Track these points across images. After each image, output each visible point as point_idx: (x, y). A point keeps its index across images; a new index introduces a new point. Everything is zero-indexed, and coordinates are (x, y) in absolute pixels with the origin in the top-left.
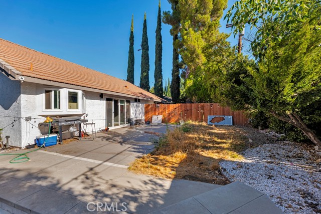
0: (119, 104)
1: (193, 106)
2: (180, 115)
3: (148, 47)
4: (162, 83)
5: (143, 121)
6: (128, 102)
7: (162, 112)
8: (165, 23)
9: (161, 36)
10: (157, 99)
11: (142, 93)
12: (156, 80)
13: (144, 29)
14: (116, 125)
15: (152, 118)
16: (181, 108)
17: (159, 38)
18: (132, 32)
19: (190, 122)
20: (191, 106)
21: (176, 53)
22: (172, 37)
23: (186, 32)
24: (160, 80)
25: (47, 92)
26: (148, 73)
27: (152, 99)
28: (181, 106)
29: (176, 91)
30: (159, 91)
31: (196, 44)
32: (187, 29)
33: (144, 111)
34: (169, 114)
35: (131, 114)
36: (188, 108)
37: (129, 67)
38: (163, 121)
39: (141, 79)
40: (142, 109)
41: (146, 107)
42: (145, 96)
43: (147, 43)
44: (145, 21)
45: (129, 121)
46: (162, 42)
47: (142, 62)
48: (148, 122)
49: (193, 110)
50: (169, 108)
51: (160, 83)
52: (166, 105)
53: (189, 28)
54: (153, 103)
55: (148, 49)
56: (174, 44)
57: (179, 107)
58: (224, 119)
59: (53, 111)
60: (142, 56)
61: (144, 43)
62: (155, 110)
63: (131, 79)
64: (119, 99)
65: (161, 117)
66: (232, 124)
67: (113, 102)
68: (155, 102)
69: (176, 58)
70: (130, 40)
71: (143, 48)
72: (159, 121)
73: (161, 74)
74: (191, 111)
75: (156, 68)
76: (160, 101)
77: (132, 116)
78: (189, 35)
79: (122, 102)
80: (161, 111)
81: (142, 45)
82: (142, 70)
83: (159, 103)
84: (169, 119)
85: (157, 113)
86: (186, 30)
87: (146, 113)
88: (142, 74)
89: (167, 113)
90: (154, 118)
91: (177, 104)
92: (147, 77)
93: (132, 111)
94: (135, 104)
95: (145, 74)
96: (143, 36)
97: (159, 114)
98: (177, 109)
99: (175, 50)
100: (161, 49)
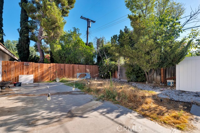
1: (66, 66)
7: (33, 71)
15: (17, 78)
16: (56, 68)
20: (65, 66)
34: (43, 73)
36: (62, 68)
38: (35, 80)
49: (66, 69)
57: (53, 66)
58: (86, 75)
74: (65, 70)
80: (31, 70)
85: (26, 72)
87: (6, 72)
89: (39, 71)
90: (22, 77)
91: (52, 64)
97: (28, 74)
98: (51, 68)
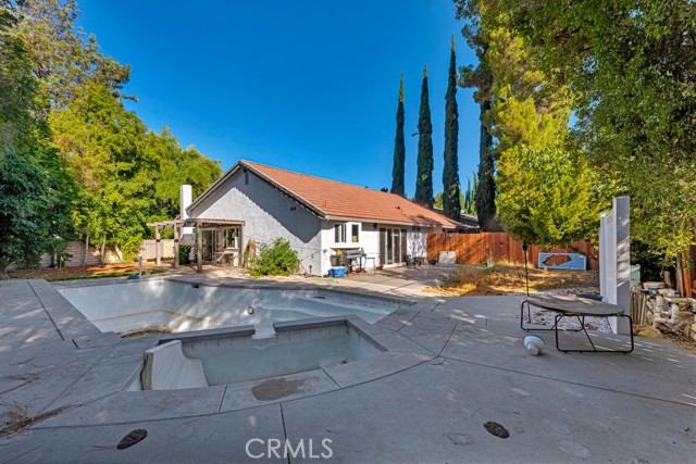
0: (393, 235)
2: (488, 251)
3: (430, 127)
4: (458, 191)
5: (426, 261)
6: (404, 231)
7: (456, 246)
8: (463, 86)
9: (456, 105)
10: (448, 224)
11: (422, 217)
12: (446, 187)
13: (422, 95)
14: (390, 263)
15: (438, 255)
16: (490, 241)
17: (452, 109)
18: (401, 104)
19: (505, 263)
21: (487, 133)
22: (479, 105)
23: (502, 104)
24: (454, 186)
25: (337, 226)
26: (430, 175)
27: (439, 224)
28: (490, 236)
29: (487, 206)
30: (452, 207)
31: (523, 125)
32: (505, 98)
33: (425, 244)
34: (469, 250)
35: (408, 249)
36: (502, 241)
37: (395, 166)
38: (458, 260)
39: (418, 186)
40: (423, 241)
41: (430, 238)
42: (428, 220)
43: (429, 120)
44: (425, 81)
45: (405, 258)
46: (457, 115)
47: (419, 155)
48: (433, 261)
50: (468, 239)
51: (454, 192)
52: (463, 235)
53: (508, 97)
54: (441, 232)
55: (430, 131)
56: (482, 118)
57: (485, 238)
58: (569, 259)
59: (341, 245)
60: (420, 146)
61: (423, 122)
62: (444, 243)
63: (398, 188)
64: (393, 228)
65: (452, 255)
66: (585, 268)
67: (386, 233)
68: (444, 230)
69: (486, 141)
70: (398, 118)
71: (421, 131)
72: (452, 260)
73: (456, 175)
75: (446, 165)
76: (454, 227)
77: (409, 251)
78: (507, 110)
79: (396, 231)
80: (454, 244)
81: (420, 125)
82: (419, 170)
83: (450, 231)
84: (469, 258)
85: (448, 248)
86: (503, 101)
87: (429, 247)
88: (419, 176)
89: (464, 247)
90: (443, 254)
91: (482, 234)
92: (429, 182)
93: (409, 244)
94: (413, 234)
95: (424, 177)
96: (421, 109)
97: (450, 250)
98: (482, 242)
99: (484, 129)
100: (457, 129)
